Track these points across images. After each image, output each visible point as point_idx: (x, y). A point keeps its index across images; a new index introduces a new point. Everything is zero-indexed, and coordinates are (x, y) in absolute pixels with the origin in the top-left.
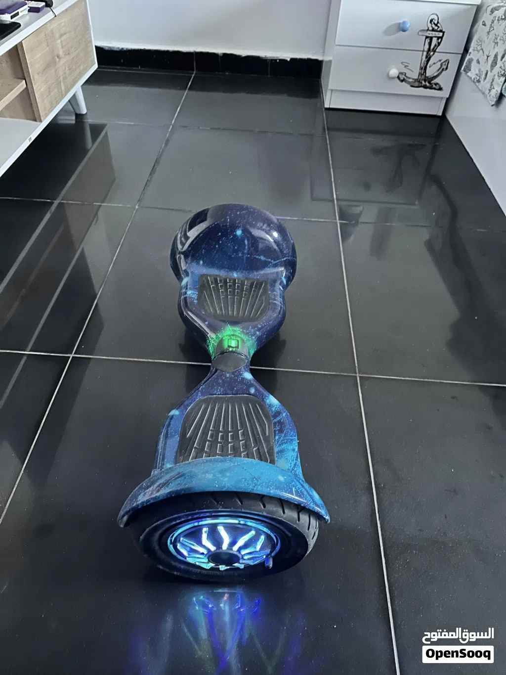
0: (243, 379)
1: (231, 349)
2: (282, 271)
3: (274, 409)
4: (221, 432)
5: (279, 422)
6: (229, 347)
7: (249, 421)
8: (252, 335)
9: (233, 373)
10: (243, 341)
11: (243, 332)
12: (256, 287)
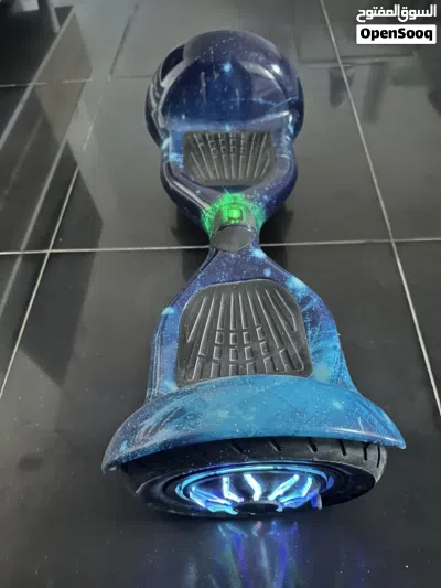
0: (254, 258)
1: (233, 222)
2: (287, 117)
3: (299, 294)
4: (232, 332)
5: (310, 310)
6: (230, 219)
7: (269, 313)
8: (258, 202)
9: (239, 252)
10: (247, 210)
11: (246, 198)
12: (256, 140)
